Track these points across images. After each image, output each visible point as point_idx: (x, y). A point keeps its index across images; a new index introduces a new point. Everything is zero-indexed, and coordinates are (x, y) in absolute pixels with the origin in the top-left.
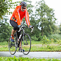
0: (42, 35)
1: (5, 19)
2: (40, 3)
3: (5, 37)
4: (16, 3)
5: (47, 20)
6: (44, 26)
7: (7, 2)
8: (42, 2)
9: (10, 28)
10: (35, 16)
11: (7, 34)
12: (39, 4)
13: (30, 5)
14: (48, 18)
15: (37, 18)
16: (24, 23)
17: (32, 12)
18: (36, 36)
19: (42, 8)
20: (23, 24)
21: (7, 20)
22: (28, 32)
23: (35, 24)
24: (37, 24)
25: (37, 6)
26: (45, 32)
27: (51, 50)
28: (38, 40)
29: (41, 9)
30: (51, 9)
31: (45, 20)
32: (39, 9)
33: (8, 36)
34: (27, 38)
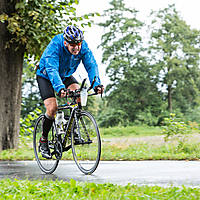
0: (168, 108)
2: (161, 14)
4: (86, 17)
5: (185, 63)
6: (175, 82)
7: (61, 16)
8: (169, 12)
10: (149, 52)
12: (159, 17)
13: (134, 19)
14: (188, 57)
15: (154, 57)
16: (115, 74)
17: (138, 42)
19: (167, 27)
20: (113, 77)
22: (128, 101)
23: (148, 77)
24: (155, 77)
25: (153, 22)
26: (177, 100)
27: (188, 154)
28: (156, 122)
29: (164, 32)
30: (195, 32)
31: (176, 65)
32: (160, 31)
34: (125, 117)
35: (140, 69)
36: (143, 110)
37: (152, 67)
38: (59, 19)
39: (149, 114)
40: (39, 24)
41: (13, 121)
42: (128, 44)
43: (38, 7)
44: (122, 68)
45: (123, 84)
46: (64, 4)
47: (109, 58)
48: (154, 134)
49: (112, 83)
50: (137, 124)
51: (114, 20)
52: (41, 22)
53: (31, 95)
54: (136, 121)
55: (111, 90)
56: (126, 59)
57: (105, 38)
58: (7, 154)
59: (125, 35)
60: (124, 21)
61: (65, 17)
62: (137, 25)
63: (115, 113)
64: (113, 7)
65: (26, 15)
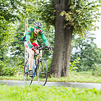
38: (91, 14)
41: (66, 63)
43: (81, 8)
46: (93, 7)
52: (82, 15)
53: (76, 53)
58: (63, 79)
65: (75, 12)
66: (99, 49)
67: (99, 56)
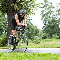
1: (29, 20)
3: (29, 35)
4: (38, 4)
9: (33, 27)
11: (31, 33)
12: (59, 5)
13: (51, 6)
15: (57, 18)
17: (53, 13)
18: (57, 34)
20: (45, 24)
21: (31, 20)
22: (50, 31)
23: (56, 24)
24: (58, 23)
25: (57, 7)
28: (59, 37)
33: (32, 35)
34: (49, 36)
35: (53, 21)
36: (54, 34)
37: (57, 20)
38: (30, 5)
39: (56, 35)
40: (23, 7)
42: (50, 14)
44: (48, 21)
45: (48, 26)
47: (44, 18)
48: (58, 41)
49: (45, 25)
50: (52, 38)
51: (45, 6)
52: (24, 6)
54: (52, 37)
55: (44, 28)
56: (49, 18)
57: (42, 12)
59: (48, 11)
60: (48, 6)
61: (32, 5)
62: (52, 8)
63: (46, 35)
64: (45, 2)
65: (20, 4)
66: (34, 26)
67: (34, 30)
